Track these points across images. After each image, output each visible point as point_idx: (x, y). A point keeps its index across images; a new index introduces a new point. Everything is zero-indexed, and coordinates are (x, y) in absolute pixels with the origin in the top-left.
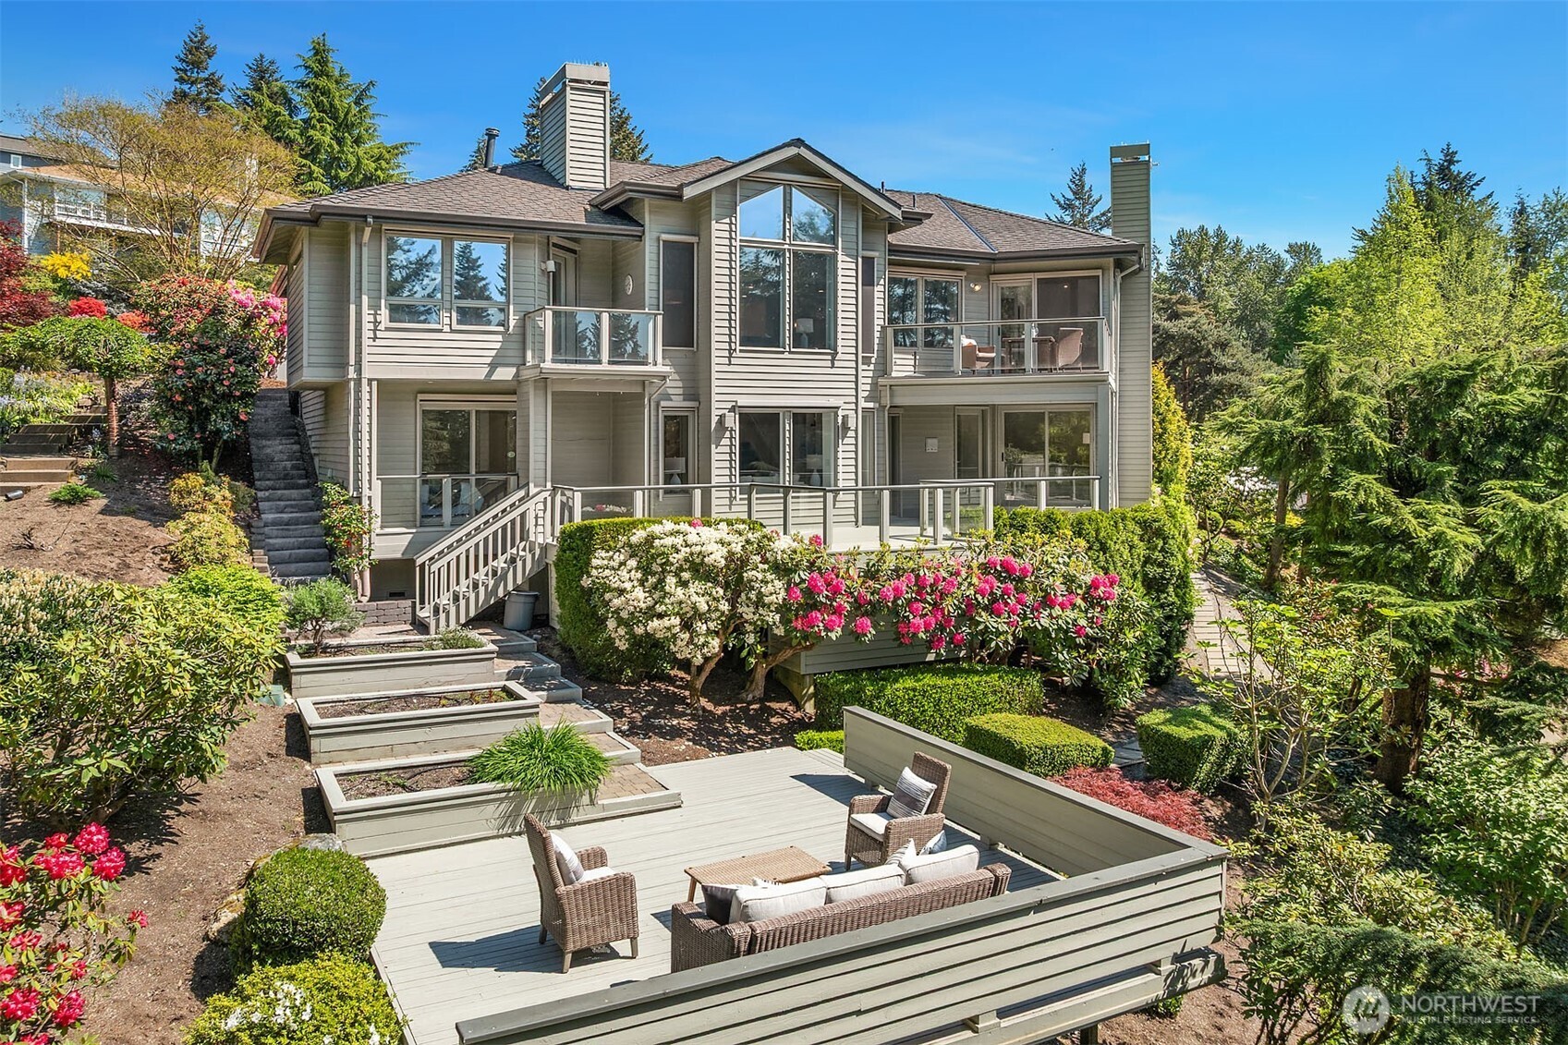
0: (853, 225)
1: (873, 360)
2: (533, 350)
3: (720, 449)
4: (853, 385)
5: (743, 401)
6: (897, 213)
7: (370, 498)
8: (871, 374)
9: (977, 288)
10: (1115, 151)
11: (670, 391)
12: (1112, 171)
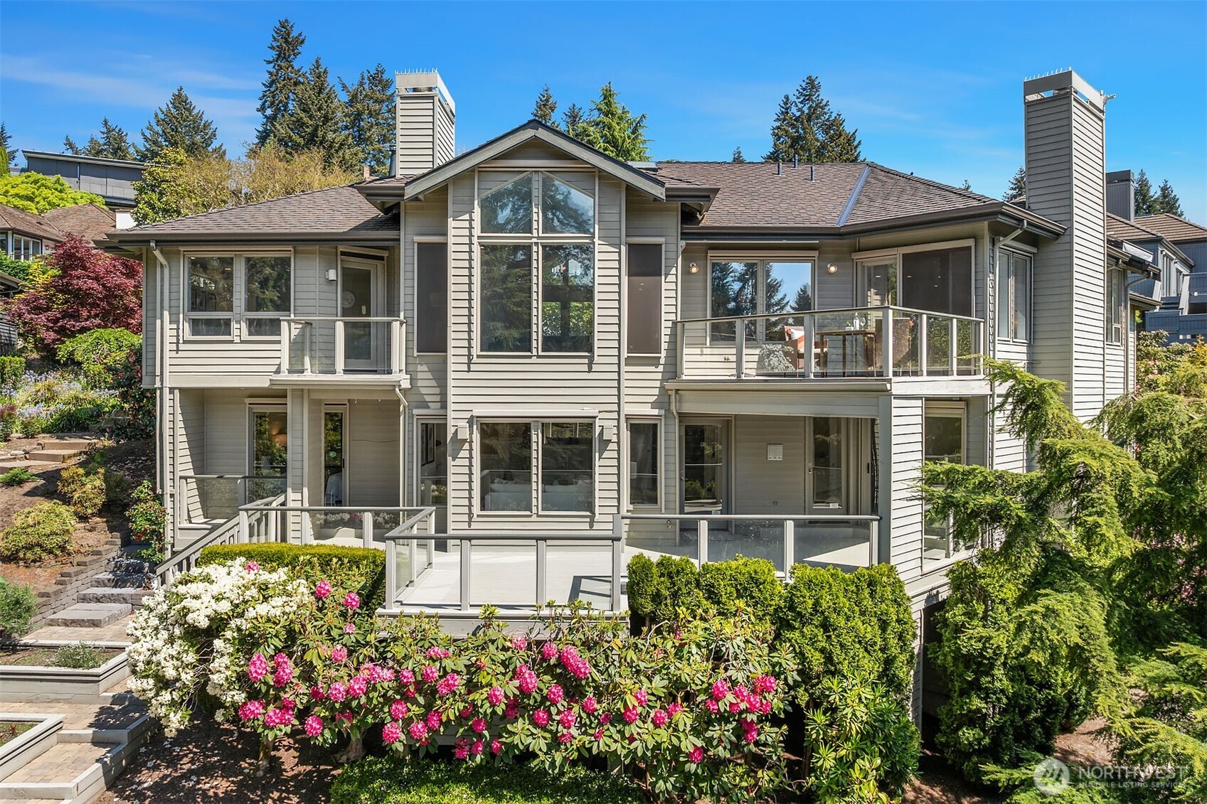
0: (615, 210)
1: (662, 361)
2: (311, 357)
3: (458, 462)
4: (615, 391)
5: (479, 411)
6: (660, 192)
7: (172, 496)
8: (659, 376)
9: (833, 269)
10: (1030, 87)
11: (428, 398)
12: (1027, 113)
